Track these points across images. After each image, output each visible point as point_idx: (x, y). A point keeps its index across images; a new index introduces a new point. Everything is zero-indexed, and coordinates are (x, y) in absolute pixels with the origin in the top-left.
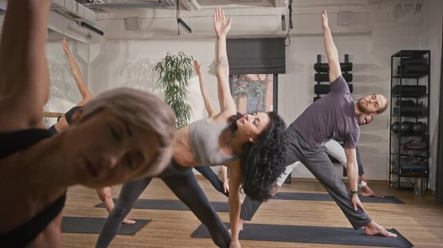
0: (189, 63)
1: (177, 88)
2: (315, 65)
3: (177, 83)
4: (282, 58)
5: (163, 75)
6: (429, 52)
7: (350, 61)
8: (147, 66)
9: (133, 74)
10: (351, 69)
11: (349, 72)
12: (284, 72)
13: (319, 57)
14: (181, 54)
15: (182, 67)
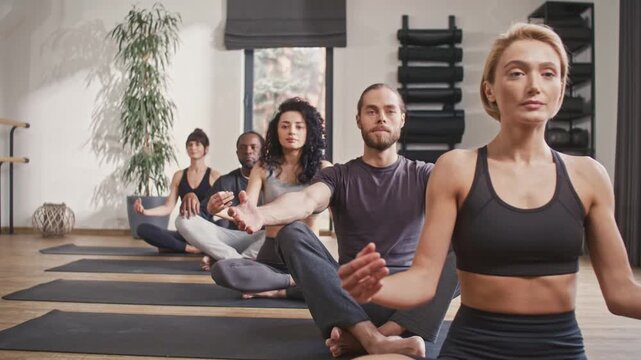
0: (173, 24)
1: (149, 68)
2: (399, 31)
3: (151, 62)
4: (341, 19)
5: (125, 45)
6: (591, 6)
7: (459, 27)
8: (98, 34)
9: (74, 49)
10: (459, 40)
11: (458, 46)
12: (343, 44)
13: (405, 19)
14: (159, 7)
15: (159, 33)
